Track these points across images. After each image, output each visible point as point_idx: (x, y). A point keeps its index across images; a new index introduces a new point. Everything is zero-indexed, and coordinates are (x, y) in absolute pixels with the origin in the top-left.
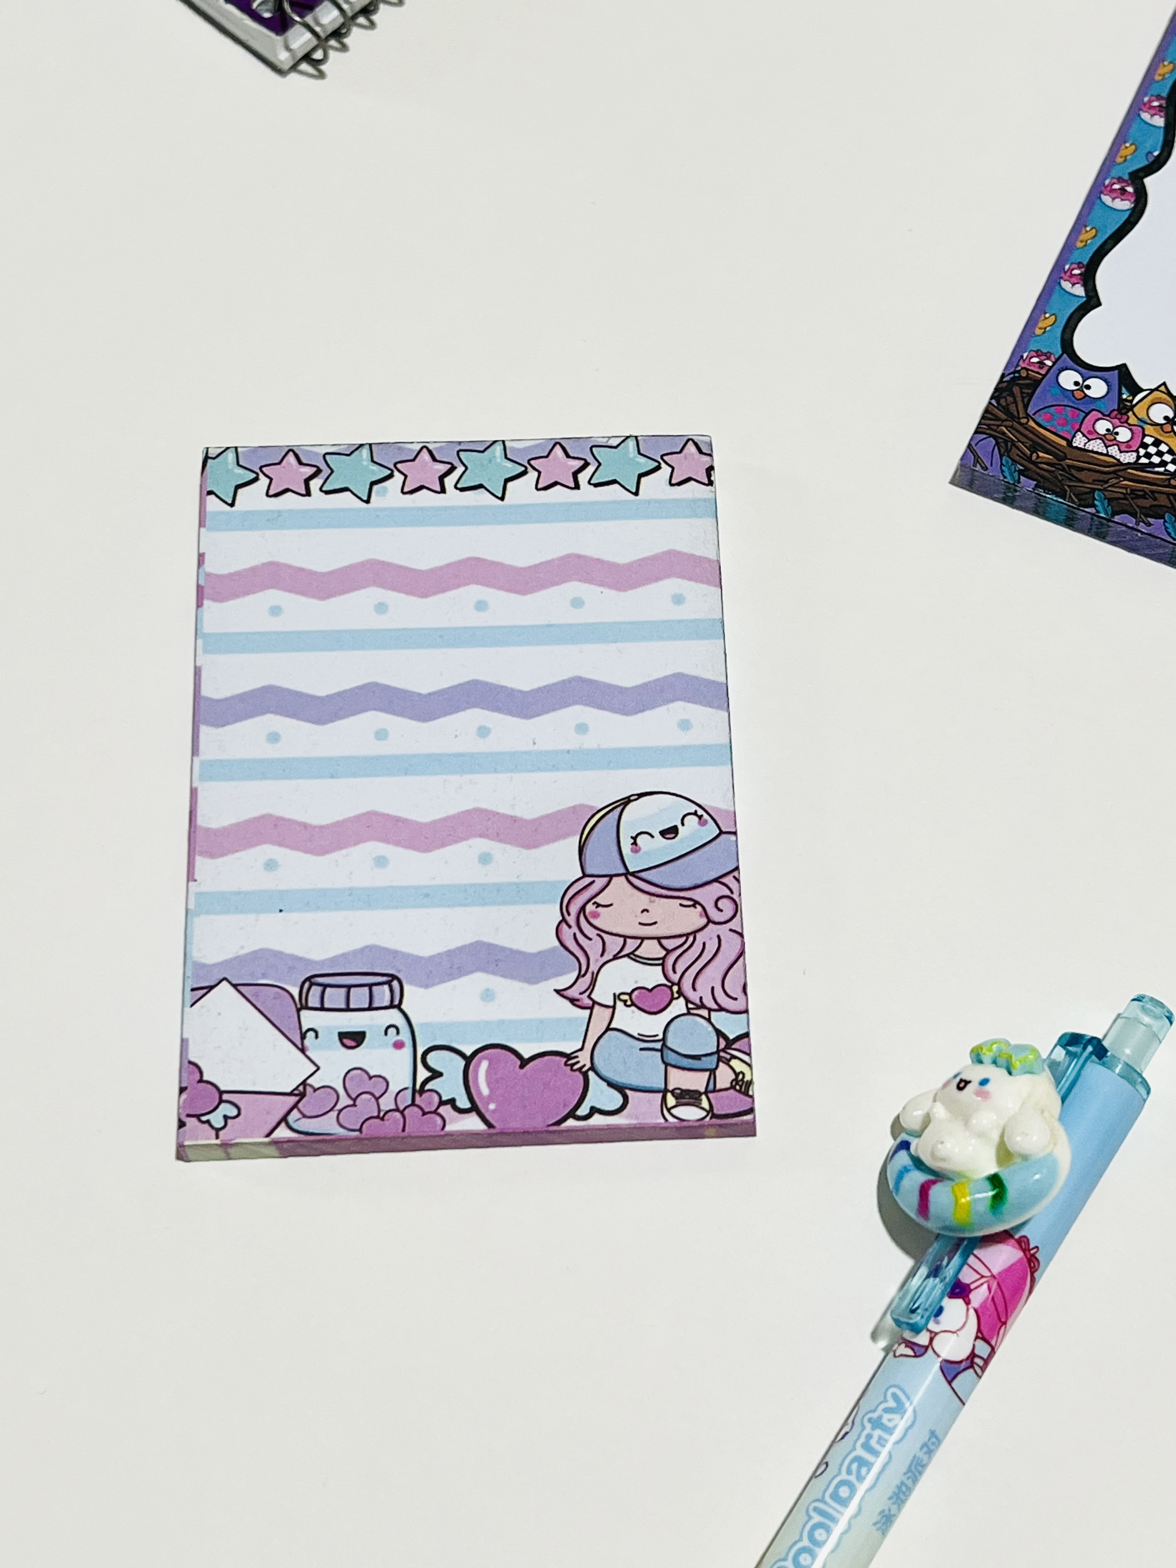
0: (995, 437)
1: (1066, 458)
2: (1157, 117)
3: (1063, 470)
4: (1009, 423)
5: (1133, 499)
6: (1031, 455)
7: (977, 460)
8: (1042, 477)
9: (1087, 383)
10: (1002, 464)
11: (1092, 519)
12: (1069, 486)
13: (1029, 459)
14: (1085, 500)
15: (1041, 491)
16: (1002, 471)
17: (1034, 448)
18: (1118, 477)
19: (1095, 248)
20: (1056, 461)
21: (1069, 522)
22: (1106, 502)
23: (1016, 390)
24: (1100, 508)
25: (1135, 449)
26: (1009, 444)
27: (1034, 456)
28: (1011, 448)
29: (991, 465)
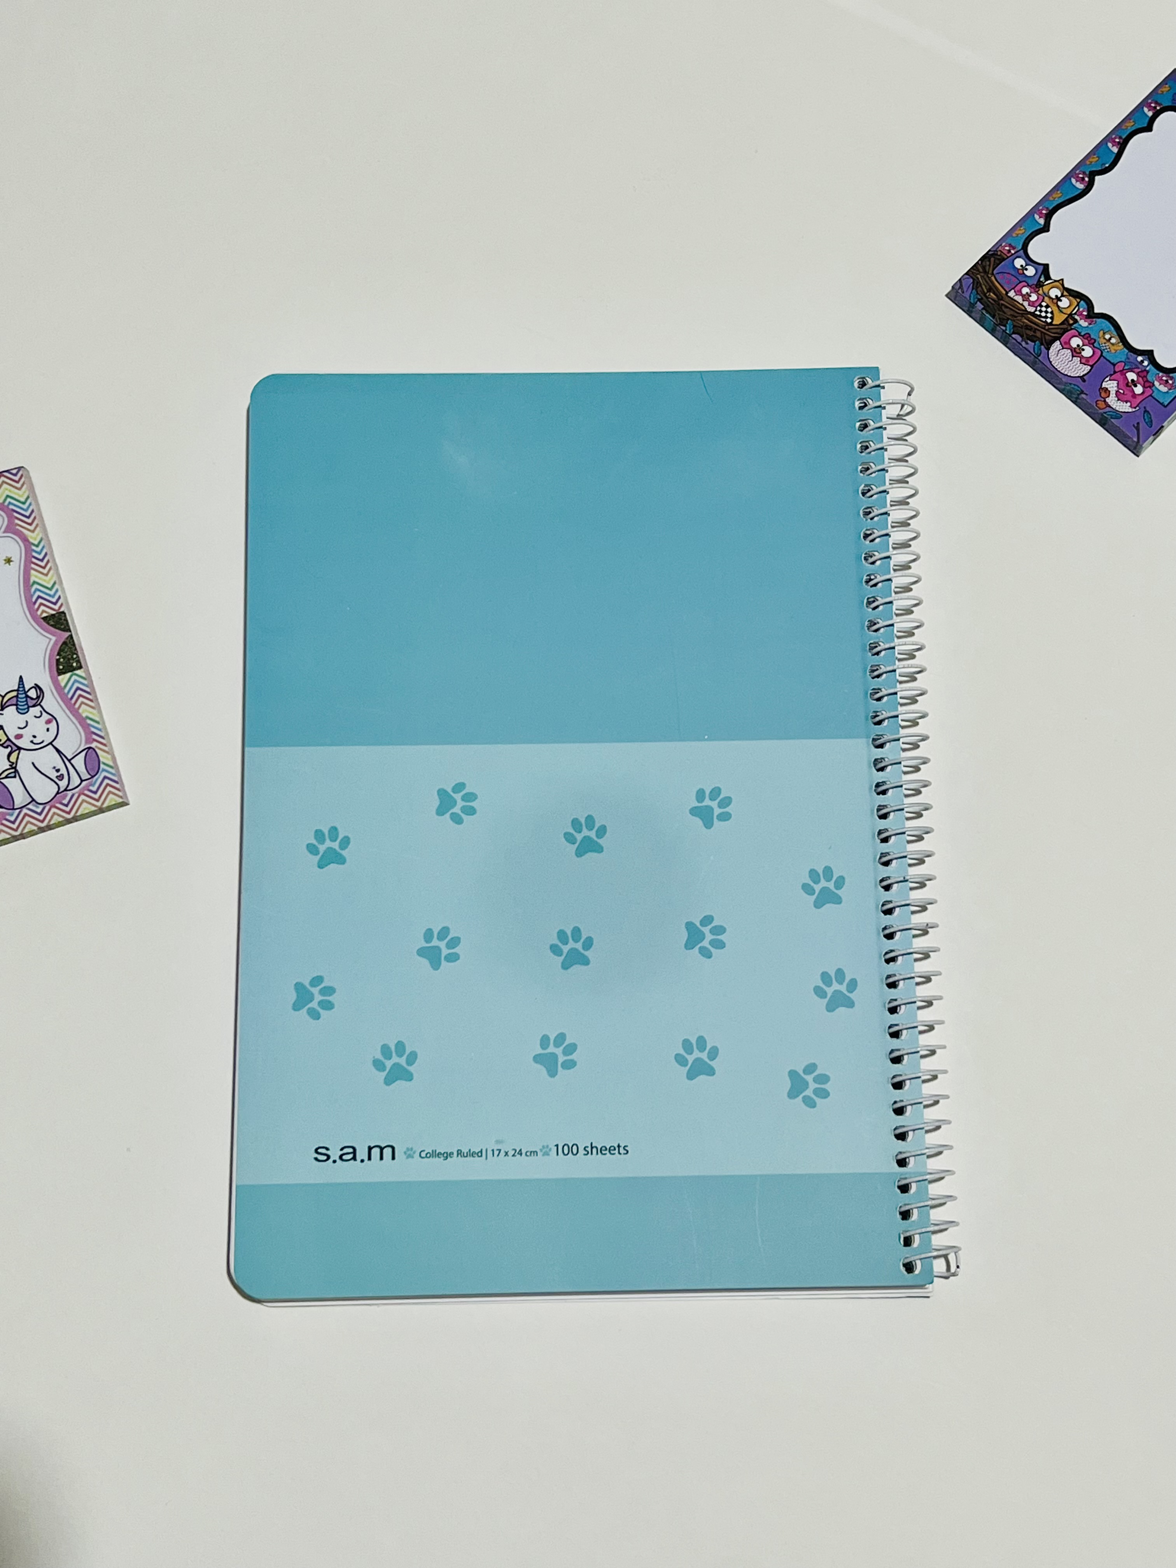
0: (974, 279)
1: (1002, 300)
2: (1115, 147)
3: (999, 305)
4: (982, 274)
5: (1025, 329)
6: (987, 293)
7: (961, 287)
8: (988, 305)
9: (1027, 267)
10: (971, 292)
11: (1003, 334)
12: (999, 314)
13: (985, 295)
14: (1002, 322)
15: (984, 312)
16: (970, 297)
17: (989, 290)
18: (1023, 316)
19: (1058, 202)
20: (997, 300)
21: (992, 332)
22: (1012, 326)
23: (992, 259)
24: (1008, 329)
25: (1036, 305)
26: (979, 284)
27: (987, 295)
28: (978, 288)
29: (967, 291)
